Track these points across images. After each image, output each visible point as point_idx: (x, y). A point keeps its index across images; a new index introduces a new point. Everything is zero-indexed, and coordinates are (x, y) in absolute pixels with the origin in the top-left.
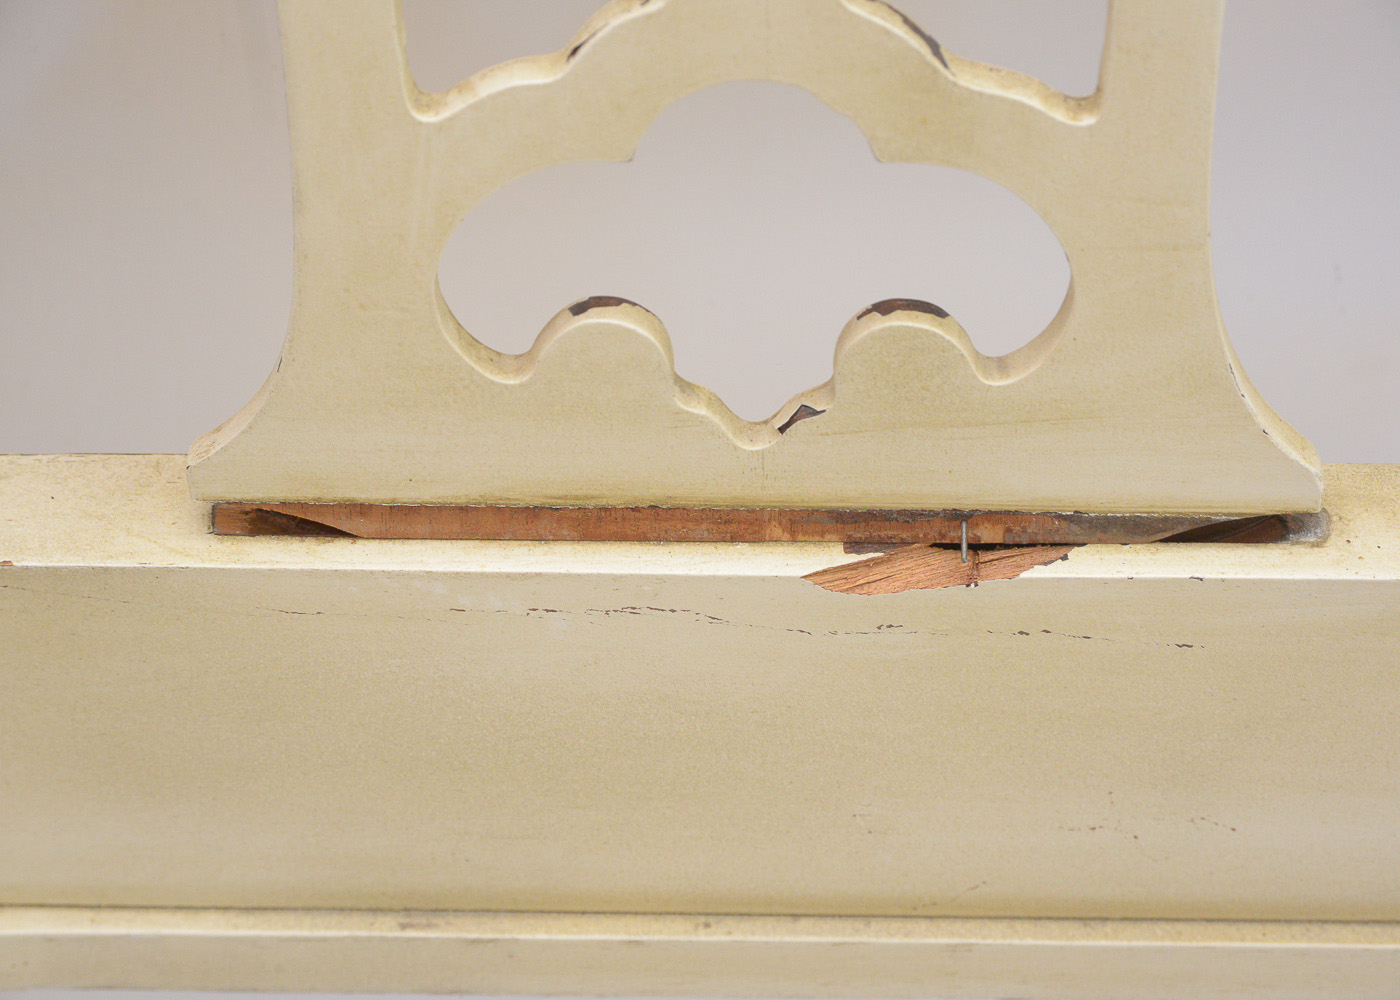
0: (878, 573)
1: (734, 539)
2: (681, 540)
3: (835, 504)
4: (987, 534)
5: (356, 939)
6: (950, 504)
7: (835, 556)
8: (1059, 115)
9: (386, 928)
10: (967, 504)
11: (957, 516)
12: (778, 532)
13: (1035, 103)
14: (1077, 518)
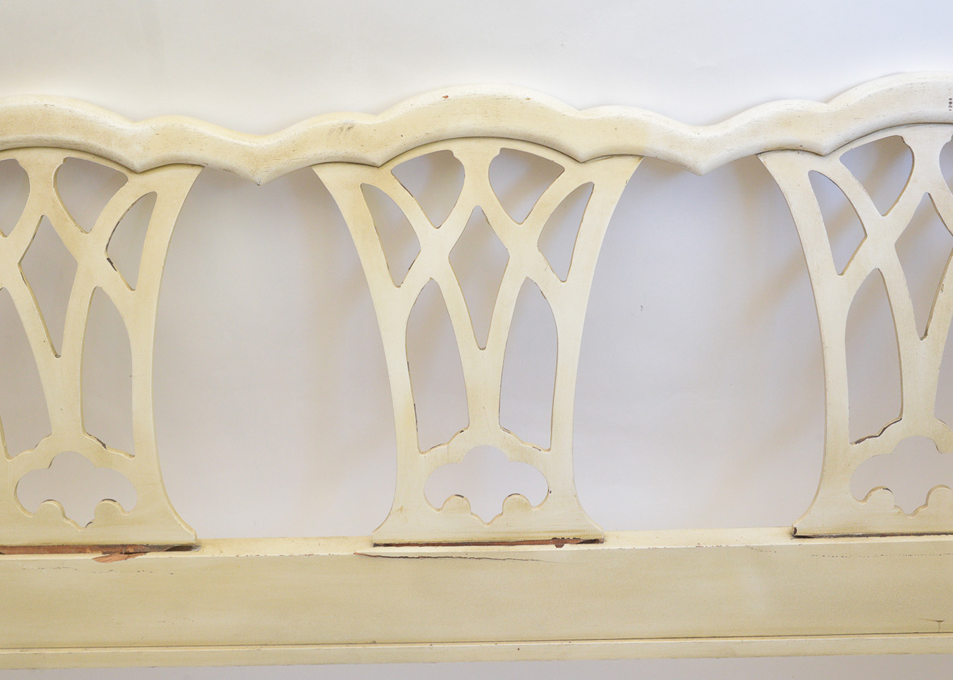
0: (108, 558)
1: (80, 552)
2: (69, 553)
3: (99, 544)
4: (131, 550)
5: (10, 654)
6: (121, 543)
7: (100, 555)
8: (127, 458)
9: (18, 651)
10: (125, 543)
11: (123, 546)
12: (88, 551)
13: (123, 455)
14: (147, 546)
